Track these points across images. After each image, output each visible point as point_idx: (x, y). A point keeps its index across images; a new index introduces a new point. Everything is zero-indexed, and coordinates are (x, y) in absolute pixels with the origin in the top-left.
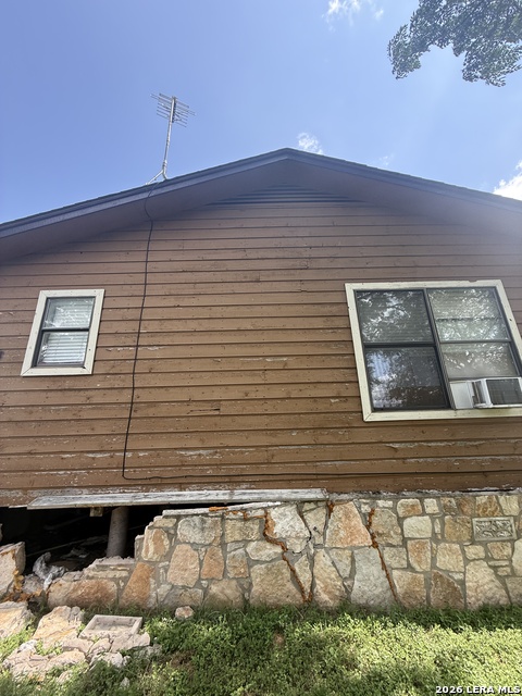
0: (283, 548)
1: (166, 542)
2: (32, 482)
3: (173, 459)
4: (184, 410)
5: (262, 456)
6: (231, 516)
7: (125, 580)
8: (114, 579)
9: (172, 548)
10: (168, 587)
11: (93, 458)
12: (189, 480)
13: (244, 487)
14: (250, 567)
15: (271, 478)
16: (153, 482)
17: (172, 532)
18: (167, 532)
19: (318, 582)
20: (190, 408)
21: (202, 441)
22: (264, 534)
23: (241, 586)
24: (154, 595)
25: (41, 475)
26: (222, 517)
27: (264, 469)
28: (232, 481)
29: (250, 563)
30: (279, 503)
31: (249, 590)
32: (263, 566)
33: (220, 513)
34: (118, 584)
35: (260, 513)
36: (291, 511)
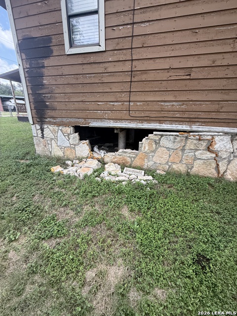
0: (216, 155)
1: (154, 146)
2: (87, 115)
3: (156, 107)
4: (164, 76)
5: (214, 107)
6: (192, 137)
7: (134, 158)
8: (129, 157)
9: (157, 149)
10: (153, 163)
11: (113, 105)
12: (165, 119)
13: (197, 124)
14: (194, 160)
15: (217, 121)
16: (146, 118)
17: (158, 142)
18: (155, 142)
19: (228, 171)
20: (170, 74)
21: (175, 96)
22: (208, 148)
23: (188, 167)
24: (146, 164)
25: (90, 113)
26: (187, 138)
27: (214, 115)
28: (191, 121)
29: (196, 159)
30: (222, 134)
31: (191, 169)
32: (202, 161)
33: (186, 135)
34: (131, 159)
35: (209, 137)
36: (227, 138)
